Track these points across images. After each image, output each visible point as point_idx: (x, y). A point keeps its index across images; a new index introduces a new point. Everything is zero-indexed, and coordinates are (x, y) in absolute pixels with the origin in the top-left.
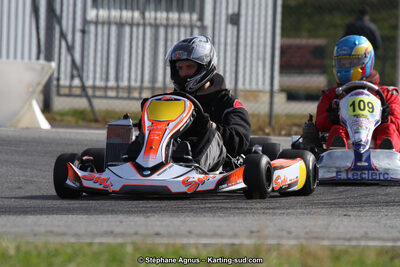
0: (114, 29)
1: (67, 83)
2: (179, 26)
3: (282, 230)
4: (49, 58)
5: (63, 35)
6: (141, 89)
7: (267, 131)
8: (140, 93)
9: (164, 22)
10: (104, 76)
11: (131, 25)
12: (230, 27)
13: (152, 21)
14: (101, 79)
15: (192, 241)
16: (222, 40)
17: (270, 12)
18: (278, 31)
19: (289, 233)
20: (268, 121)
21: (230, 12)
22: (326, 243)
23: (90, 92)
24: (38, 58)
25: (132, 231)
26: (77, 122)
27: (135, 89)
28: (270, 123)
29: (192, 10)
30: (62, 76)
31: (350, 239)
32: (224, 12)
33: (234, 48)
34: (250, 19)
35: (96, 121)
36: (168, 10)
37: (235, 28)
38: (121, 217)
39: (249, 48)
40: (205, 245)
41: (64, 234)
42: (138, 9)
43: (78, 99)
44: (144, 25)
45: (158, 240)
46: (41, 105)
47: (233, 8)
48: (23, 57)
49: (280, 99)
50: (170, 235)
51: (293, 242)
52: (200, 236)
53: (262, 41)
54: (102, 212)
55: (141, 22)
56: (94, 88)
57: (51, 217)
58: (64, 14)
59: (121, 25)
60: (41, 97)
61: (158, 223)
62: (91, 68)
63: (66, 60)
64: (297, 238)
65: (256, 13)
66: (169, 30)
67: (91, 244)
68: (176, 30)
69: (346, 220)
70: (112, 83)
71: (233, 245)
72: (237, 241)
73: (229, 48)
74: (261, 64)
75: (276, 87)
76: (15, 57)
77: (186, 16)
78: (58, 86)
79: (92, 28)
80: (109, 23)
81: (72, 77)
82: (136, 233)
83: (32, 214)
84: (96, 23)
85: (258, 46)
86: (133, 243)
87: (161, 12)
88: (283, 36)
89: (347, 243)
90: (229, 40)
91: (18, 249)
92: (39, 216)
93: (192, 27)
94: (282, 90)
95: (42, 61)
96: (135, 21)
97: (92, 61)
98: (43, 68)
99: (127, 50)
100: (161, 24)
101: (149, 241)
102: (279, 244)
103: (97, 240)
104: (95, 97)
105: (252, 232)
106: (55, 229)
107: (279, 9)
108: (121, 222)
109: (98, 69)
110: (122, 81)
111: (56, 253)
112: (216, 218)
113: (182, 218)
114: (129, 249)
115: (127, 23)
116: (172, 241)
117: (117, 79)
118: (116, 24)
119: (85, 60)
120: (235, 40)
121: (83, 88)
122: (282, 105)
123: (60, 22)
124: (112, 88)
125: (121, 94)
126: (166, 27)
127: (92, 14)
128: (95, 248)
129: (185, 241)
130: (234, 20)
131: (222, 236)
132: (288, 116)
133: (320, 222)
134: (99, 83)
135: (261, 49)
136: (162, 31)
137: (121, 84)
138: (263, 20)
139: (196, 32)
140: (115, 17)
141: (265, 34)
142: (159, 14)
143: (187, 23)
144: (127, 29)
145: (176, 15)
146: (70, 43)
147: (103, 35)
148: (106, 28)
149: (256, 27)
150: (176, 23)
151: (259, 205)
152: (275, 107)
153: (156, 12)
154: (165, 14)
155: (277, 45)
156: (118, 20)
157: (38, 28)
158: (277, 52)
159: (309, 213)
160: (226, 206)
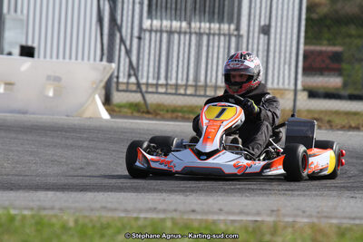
0: (165, 35)
1: (125, 81)
2: (219, 35)
4: (110, 60)
5: (122, 41)
6: (186, 86)
8: (185, 90)
9: (207, 31)
10: (156, 75)
11: (180, 33)
12: (262, 36)
13: (197, 31)
14: (154, 78)
15: (222, 217)
16: (255, 47)
17: (296, 25)
18: (302, 40)
19: (304, 212)
20: (291, 113)
21: (262, 23)
22: (334, 221)
23: (144, 88)
24: (101, 60)
25: (172, 207)
26: (132, 113)
27: (181, 86)
29: (230, 22)
30: (121, 75)
31: (354, 219)
32: (257, 23)
33: (265, 53)
34: (279, 30)
35: (148, 112)
36: (210, 21)
38: (164, 195)
39: (277, 55)
40: (233, 221)
41: (116, 210)
42: (185, 20)
43: (133, 94)
44: (191, 33)
45: (193, 216)
46: (103, 98)
47: (265, 21)
48: (89, 59)
49: (303, 96)
50: (203, 212)
51: (306, 220)
52: (229, 213)
53: (288, 48)
54: (149, 190)
55: (188, 30)
56: (147, 85)
57: (106, 194)
58: (124, 24)
59: (170, 33)
60: (103, 92)
61: (195, 201)
62: (145, 68)
63: (125, 60)
64: (310, 216)
65: (284, 24)
66: (211, 37)
67: (137, 219)
68: (216, 38)
69: (352, 202)
70: (162, 81)
71: (256, 221)
72: (259, 219)
73: (260, 53)
74: (287, 67)
75: (300, 86)
76: (83, 59)
77: (225, 27)
78: (118, 83)
79: (147, 35)
80: (161, 31)
81: (129, 76)
82: (175, 210)
83: (91, 191)
84: (151, 31)
85: (285, 53)
86: (172, 219)
87: (205, 22)
88: (306, 44)
89: (352, 222)
90: (261, 47)
91: (76, 221)
92: (96, 193)
93: (230, 35)
94: (304, 90)
95: (104, 62)
96: (183, 30)
97: (146, 63)
98: (105, 68)
99: (175, 54)
100: (205, 33)
101: (186, 217)
102: (294, 222)
103: (142, 215)
104: (147, 92)
105: (273, 211)
106: (109, 205)
107: (303, 23)
108: (164, 200)
109: (151, 69)
110: (171, 79)
111: (108, 226)
112: (244, 198)
113: (215, 198)
114: (169, 224)
115: (176, 32)
116: (205, 217)
117: (166, 78)
118: (167, 32)
119: (141, 62)
120: (266, 47)
121: (138, 84)
122: (304, 103)
123: (120, 30)
124: (161, 85)
125: (169, 91)
126: (209, 35)
127: (147, 23)
128: (141, 223)
129: (216, 217)
130: (266, 30)
131: (248, 214)
132: (309, 111)
133: (330, 204)
134: (151, 81)
135: (288, 55)
136: (205, 38)
137: (169, 82)
138: (289, 31)
139: (233, 39)
140: (166, 27)
141: (291, 42)
142: (203, 25)
143: (226, 32)
144: (176, 36)
145: (217, 26)
146: (128, 47)
147: (156, 41)
148: (158, 34)
149: (283, 37)
150: (217, 32)
151: (280, 187)
152: (298, 103)
153: (200, 22)
154: (207, 25)
155: (301, 52)
156: (168, 29)
157: (102, 35)
158: (301, 58)
159: (321, 195)
160: (253, 187)
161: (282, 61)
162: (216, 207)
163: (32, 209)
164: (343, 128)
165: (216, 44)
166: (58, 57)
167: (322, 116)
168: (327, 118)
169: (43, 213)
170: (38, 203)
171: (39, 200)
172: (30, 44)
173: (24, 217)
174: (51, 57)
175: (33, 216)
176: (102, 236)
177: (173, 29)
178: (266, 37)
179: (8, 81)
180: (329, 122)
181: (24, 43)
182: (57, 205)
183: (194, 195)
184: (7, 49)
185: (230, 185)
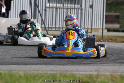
0: (54, 9)
2: (74, 9)
3: (105, 70)
4: (35, 18)
5: (39, 11)
6: (63, 28)
7: (101, 41)
9: (70, 7)
10: (51, 24)
11: (60, 8)
12: (90, 9)
13: (66, 7)
14: (51, 25)
15: (78, 73)
16: (88, 13)
17: (102, 4)
18: (105, 10)
19: (108, 70)
20: (101, 38)
21: (90, 4)
22: (119, 74)
23: (47, 29)
24: (31, 18)
27: (61, 28)
29: (78, 4)
32: (88, 4)
33: (91, 15)
34: (96, 7)
36: (71, 4)
37: (92, 9)
38: (56, 66)
39: (96, 15)
40: (82, 74)
41: (38, 71)
42: (62, 4)
43: (43, 31)
44: (64, 8)
45: (67, 72)
47: (91, 3)
49: (105, 31)
50: (71, 71)
51: (108, 73)
52: (80, 71)
53: (100, 13)
54: (50, 64)
56: (48, 27)
57: (35, 66)
58: (39, 5)
59: (56, 8)
61: (67, 68)
62: (48, 21)
63: (40, 18)
64: (110, 72)
65: (98, 4)
66: (72, 10)
67: (47, 74)
68: (73, 10)
70: (54, 26)
71: (90, 74)
74: (99, 20)
75: (104, 27)
77: (76, 6)
79: (48, 9)
81: (42, 24)
82: (61, 70)
83: (29, 65)
85: (99, 15)
87: (69, 4)
88: (106, 12)
90: (90, 13)
91: (25, 74)
92: (31, 66)
93: (78, 9)
94: (106, 29)
96: (61, 7)
97: (48, 19)
99: (58, 16)
101: (64, 73)
102: (104, 74)
103: (49, 72)
105: (96, 70)
106: (36, 69)
107: (105, 4)
109: (50, 22)
110: (57, 25)
112: (85, 66)
113: (75, 66)
114: (58, 75)
115: (58, 8)
116: (71, 73)
118: (55, 8)
119: (46, 19)
121: (45, 27)
122: (106, 33)
123: (38, 7)
124: (54, 28)
125: (56, 30)
126: (70, 9)
127: (48, 5)
128: (48, 75)
129: (75, 73)
130: (91, 7)
131: (87, 71)
132: (108, 36)
133: (117, 68)
136: (69, 10)
137: (57, 27)
138: (100, 6)
139: (80, 10)
140: (55, 6)
141: (101, 11)
142: (68, 5)
143: (77, 8)
144: (59, 9)
145: (74, 5)
146: (41, 13)
147: (51, 11)
148: (52, 9)
149: (98, 9)
150: (74, 8)
151: (98, 63)
152: (104, 33)
153: (67, 4)
154: (70, 5)
155: (105, 14)
156: (56, 7)
157: (31, 9)
158: (104, 17)
159: (114, 65)
160: (88, 63)
161: (98, 18)
162: (75, 69)
163: (8, 71)
164: (120, 42)
165: (73, 12)
166: (15, 17)
167: (113, 38)
168: (114, 39)
169: (12, 72)
171: (11, 68)
173: (5, 74)
174: (13, 17)
175: (8, 73)
176: (34, 79)
180: (115, 40)
182: (17, 69)
183: (67, 66)
185: (80, 62)
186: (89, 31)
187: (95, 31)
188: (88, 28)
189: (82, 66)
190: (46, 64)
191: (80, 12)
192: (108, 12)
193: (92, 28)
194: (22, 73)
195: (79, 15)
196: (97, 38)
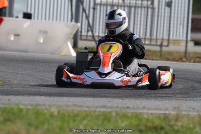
0: (109, 7)
1: (85, 34)
2: (141, 7)
3: (190, 108)
4: (77, 21)
5: (84, 10)
7: (184, 60)
9: (134, 5)
11: (118, 6)
12: (167, 8)
13: (128, 5)
14: (102, 33)
15: (145, 111)
16: (163, 14)
17: (187, 2)
18: (191, 11)
19: (194, 109)
21: (167, 1)
23: (97, 39)
25: (115, 106)
28: (185, 56)
30: (83, 31)
32: (164, 1)
33: (169, 18)
34: (177, 4)
38: (110, 99)
39: (176, 19)
40: (151, 114)
41: (82, 106)
43: (90, 42)
44: (124, 6)
45: (128, 110)
46: (72, 44)
48: (64, 21)
49: (191, 44)
50: (134, 108)
51: (195, 114)
52: (149, 109)
53: (182, 15)
54: (101, 97)
55: (123, 4)
56: (99, 36)
58: (85, 0)
59: (112, 6)
60: (73, 41)
61: (129, 102)
62: (97, 27)
63: (85, 21)
65: (180, 1)
66: (137, 9)
67: (94, 111)
68: (140, 9)
71: (165, 114)
72: (167, 112)
73: (166, 18)
74: (181, 27)
75: (189, 38)
76: (60, 20)
77: (145, 2)
78: (81, 35)
79: (98, 7)
80: (107, 5)
81: (88, 31)
82: (117, 107)
83: (66, 96)
84: (101, 5)
86: (116, 112)
90: (166, 14)
91: (59, 112)
92: (69, 98)
93: (148, 8)
94: (192, 40)
95: (73, 23)
96: (120, 4)
97: (98, 23)
98: (74, 26)
100: (132, 6)
101: (123, 111)
102: (188, 114)
103: (98, 110)
105: (175, 108)
106: (78, 104)
107: (191, 0)
108: (110, 101)
109: (101, 27)
111: (77, 115)
112: (157, 101)
113: (140, 101)
114: (114, 114)
116: (135, 111)
118: (110, 5)
119: (95, 23)
120: (169, 15)
121: (93, 36)
122: (192, 47)
123: (82, 3)
126: (135, 7)
129: (141, 111)
130: (169, 5)
131: (160, 110)
132: (195, 53)
135: (182, 19)
136: (133, 9)
138: (183, 5)
139: (150, 10)
141: (184, 11)
142: (132, 1)
143: (146, 6)
145: (140, 2)
146: (87, 14)
147: (103, 10)
148: (105, 7)
149: (180, 8)
150: (140, 5)
151: (178, 96)
152: (188, 48)
154: (134, 1)
155: (190, 17)
156: (111, 3)
157: (72, 6)
158: (190, 21)
160: (162, 95)
161: (179, 22)
162: (141, 106)
163: (32, 105)
165: (140, 12)
166: (45, 19)
169: (39, 107)
170: (35, 102)
171: (37, 101)
172: (29, 11)
173: (28, 110)
174: (42, 19)
175: (33, 109)
176: (74, 121)
177: (114, 4)
178: (169, 9)
179: (16, 34)
181: (25, 11)
182: (47, 103)
183: (128, 99)
184: (15, 14)
185: (149, 94)
186: (165, 43)
187: (174, 44)
188: (163, 39)
189: (152, 101)
190: (93, 96)
191: (150, 13)
192: (196, 14)
193: (169, 40)
194: (54, 110)
195: (149, 17)
196: (178, 55)
